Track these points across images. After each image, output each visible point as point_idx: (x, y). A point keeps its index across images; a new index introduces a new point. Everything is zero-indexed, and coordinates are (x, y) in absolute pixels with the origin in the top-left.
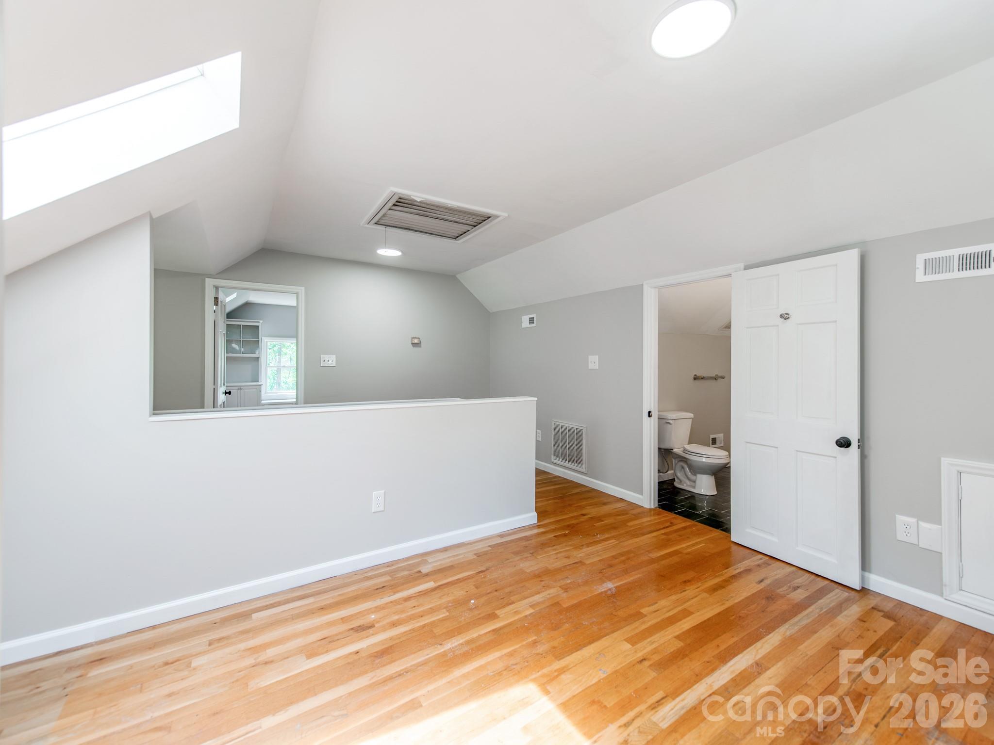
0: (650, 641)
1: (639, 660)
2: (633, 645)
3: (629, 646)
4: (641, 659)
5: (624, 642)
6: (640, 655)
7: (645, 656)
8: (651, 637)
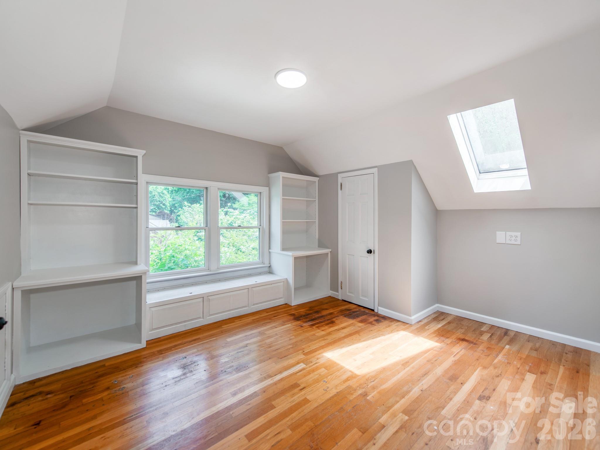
0: (293, 403)
1: (305, 389)
2: (306, 398)
3: (308, 397)
4: (303, 390)
5: (310, 400)
6: (303, 392)
7: (300, 392)
8: (292, 406)
